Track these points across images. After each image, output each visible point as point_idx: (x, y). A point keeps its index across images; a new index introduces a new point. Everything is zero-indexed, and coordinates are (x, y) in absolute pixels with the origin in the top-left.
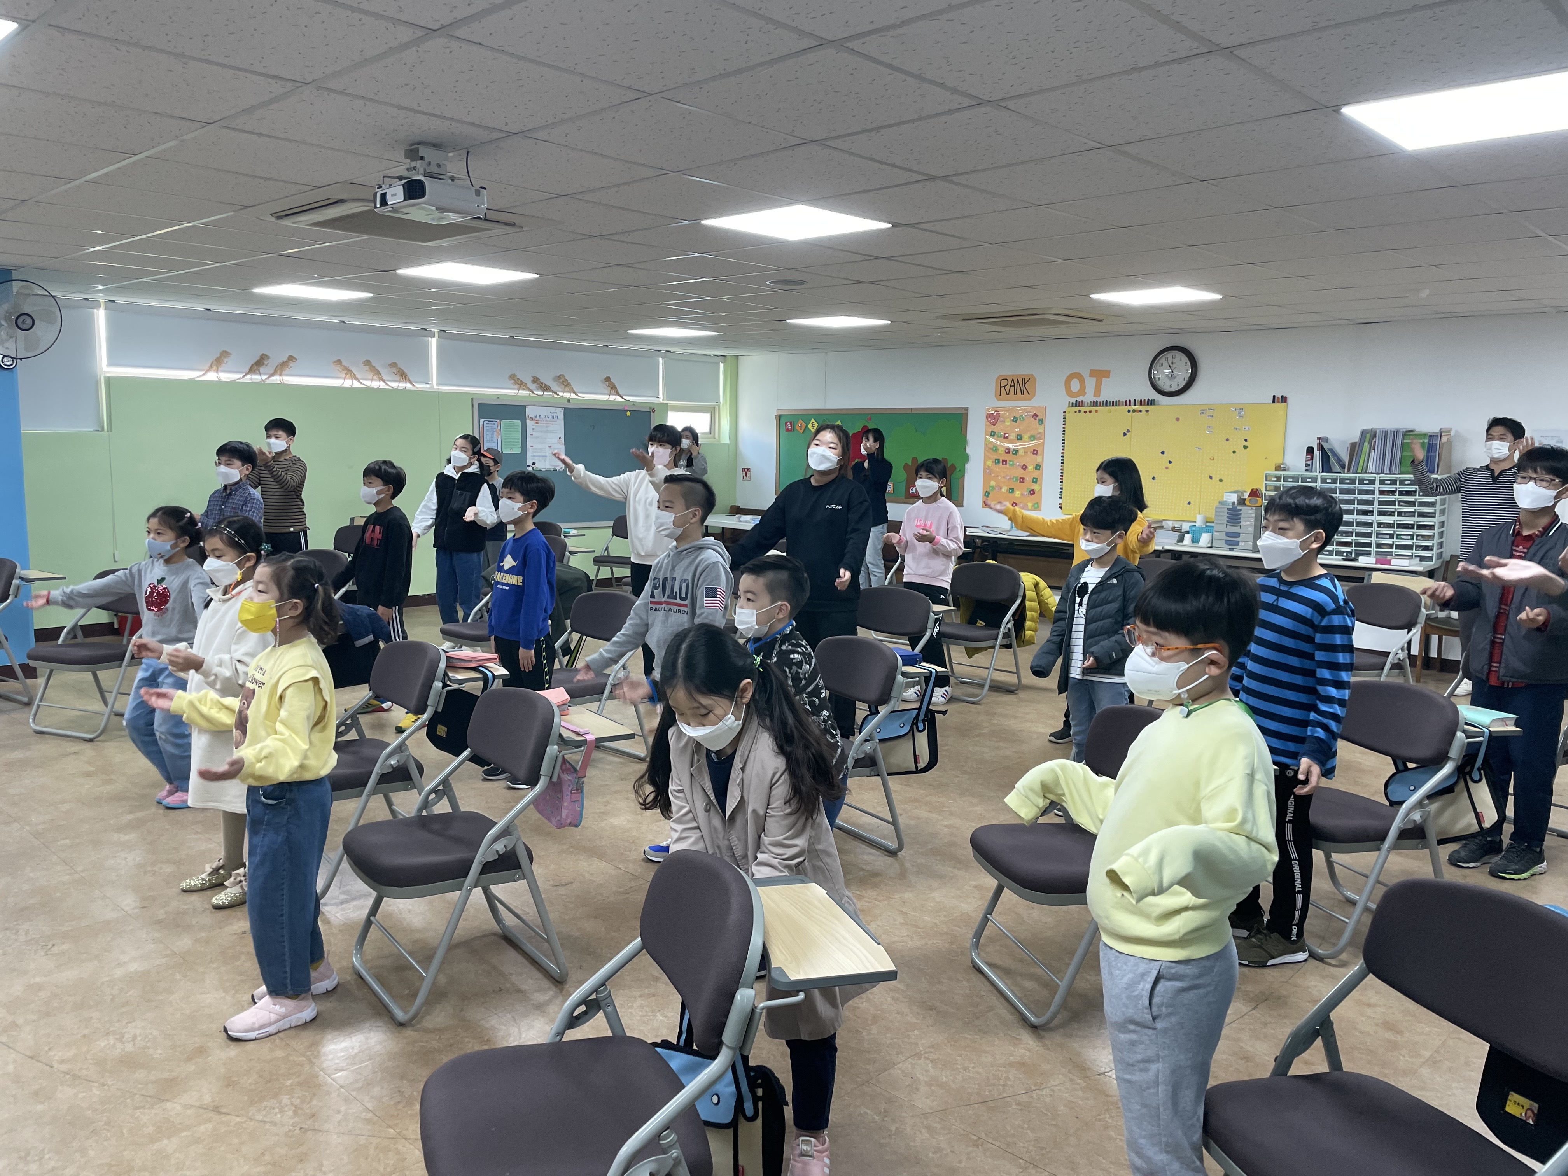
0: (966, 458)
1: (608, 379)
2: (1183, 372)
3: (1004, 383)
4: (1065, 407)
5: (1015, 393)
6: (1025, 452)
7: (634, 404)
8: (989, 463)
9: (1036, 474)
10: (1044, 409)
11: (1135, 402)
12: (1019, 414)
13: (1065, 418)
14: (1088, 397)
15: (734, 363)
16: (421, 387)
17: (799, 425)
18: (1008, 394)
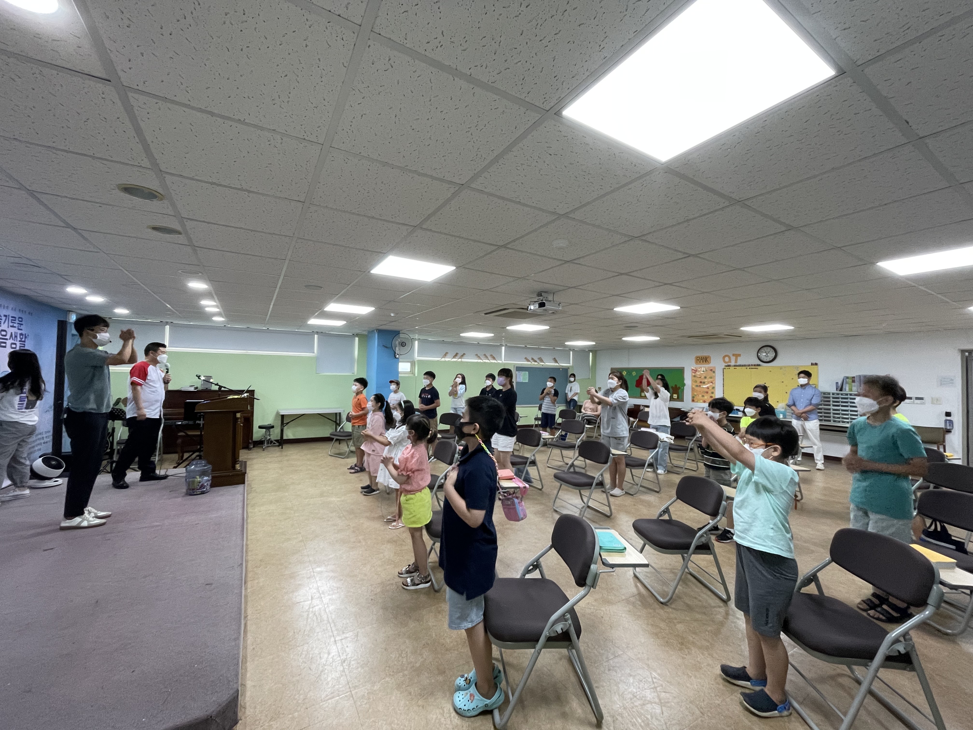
0: (684, 385)
1: (555, 358)
2: (772, 355)
3: (698, 359)
4: (723, 367)
5: (703, 362)
7: (563, 366)
8: (694, 386)
9: (713, 391)
10: (715, 367)
11: (752, 365)
12: (705, 370)
13: (723, 371)
14: (733, 363)
15: (595, 353)
16: (499, 362)
18: (700, 362)
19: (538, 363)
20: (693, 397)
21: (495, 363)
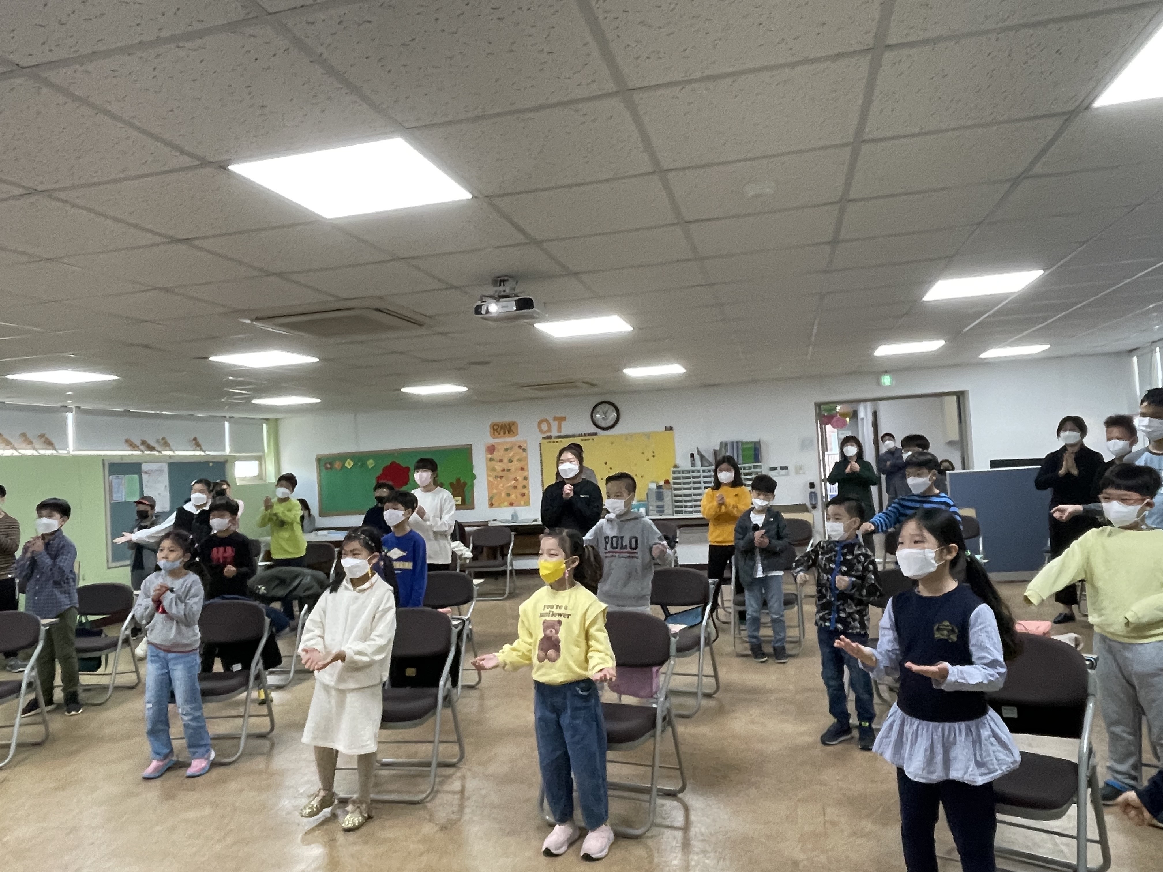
0: (474, 477)
1: (195, 439)
2: (612, 415)
3: (495, 427)
4: (540, 440)
5: (505, 433)
6: (516, 470)
7: (214, 457)
8: (491, 479)
9: (524, 483)
10: (526, 442)
11: (585, 435)
12: (508, 446)
13: (540, 447)
14: (554, 433)
15: (275, 425)
16: (62, 452)
17: (337, 465)
18: (499, 434)
19: (159, 452)
20: (491, 499)
21: (51, 456)
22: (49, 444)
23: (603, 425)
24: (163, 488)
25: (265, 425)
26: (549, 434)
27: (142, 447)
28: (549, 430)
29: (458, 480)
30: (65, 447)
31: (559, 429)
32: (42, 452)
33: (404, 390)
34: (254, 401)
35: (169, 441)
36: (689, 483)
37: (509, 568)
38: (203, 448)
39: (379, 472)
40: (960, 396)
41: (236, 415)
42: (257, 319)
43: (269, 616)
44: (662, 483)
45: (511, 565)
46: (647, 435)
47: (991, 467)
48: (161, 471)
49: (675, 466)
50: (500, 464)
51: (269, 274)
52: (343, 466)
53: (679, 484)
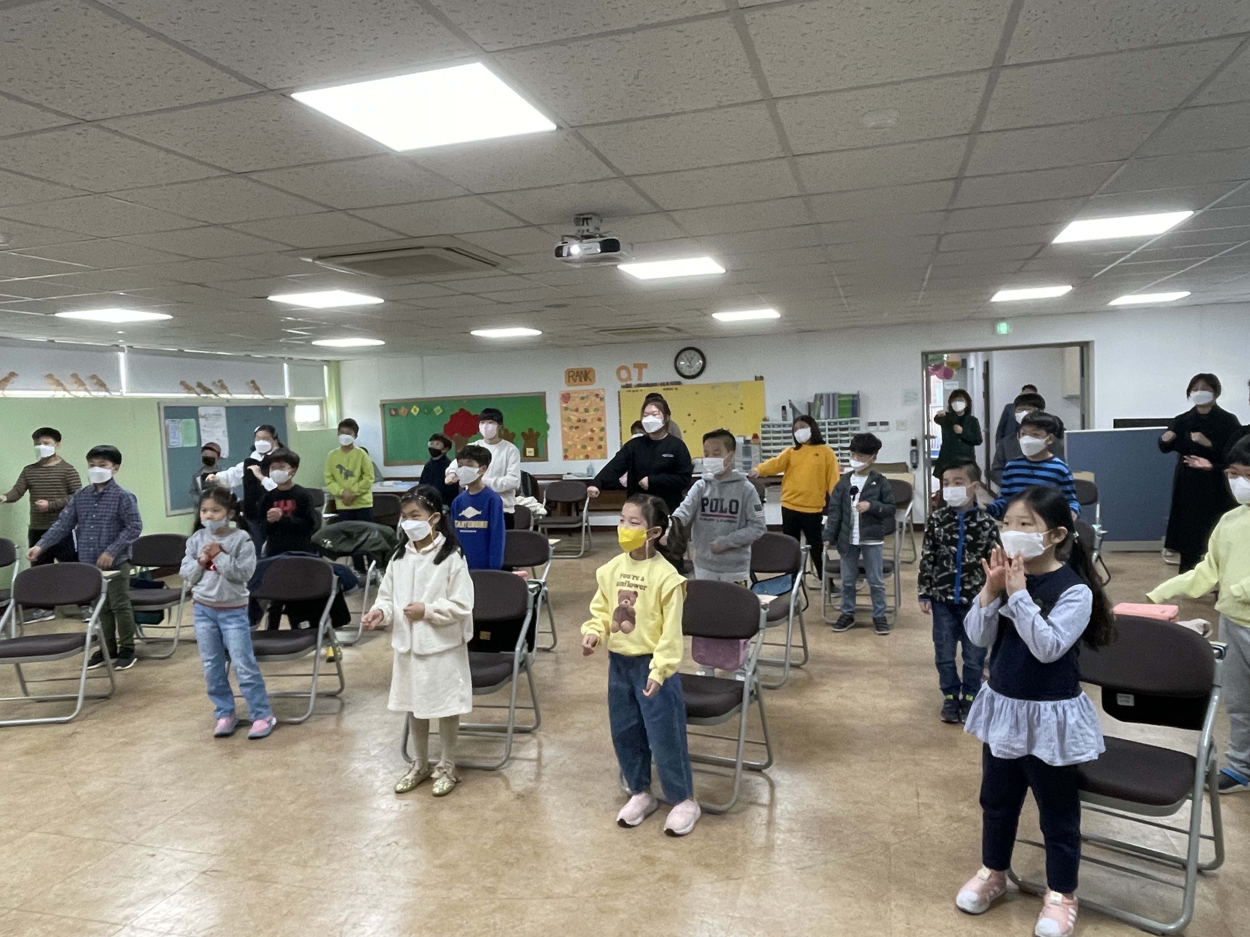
0: (547, 427)
1: (253, 382)
2: (697, 364)
3: (571, 374)
4: (619, 388)
5: (581, 381)
6: (593, 420)
7: (273, 400)
8: (566, 429)
9: (601, 434)
10: (603, 390)
11: (667, 384)
12: (585, 395)
13: (619, 396)
14: (634, 381)
15: (336, 366)
16: (115, 394)
17: (403, 411)
18: (575, 381)
19: (216, 395)
20: (566, 450)
21: (104, 399)
22: (102, 385)
23: (687, 374)
24: (221, 434)
25: (325, 368)
26: (629, 382)
27: (198, 390)
28: (629, 378)
29: (531, 430)
30: (119, 389)
31: (640, 378)
32: (95, 394)
33: (473, 333)
34: (314, 343)
35: (227, 384)
36: (779, 438)
37: (585, 524)
38: (262, 391)
39: (447, 420)
40: (1084, 347)
41: (295, 357)
42: (320, 258)
43: (336, 573)
44: (749, 438)
45: (587, 521)
46: (736, 385)
47: (1115, 427)
48: (218, 415)
49: (765, 420)
50: (575, 413)
51: (332, 210)
52: (409, 412)
53: (769, 438)
